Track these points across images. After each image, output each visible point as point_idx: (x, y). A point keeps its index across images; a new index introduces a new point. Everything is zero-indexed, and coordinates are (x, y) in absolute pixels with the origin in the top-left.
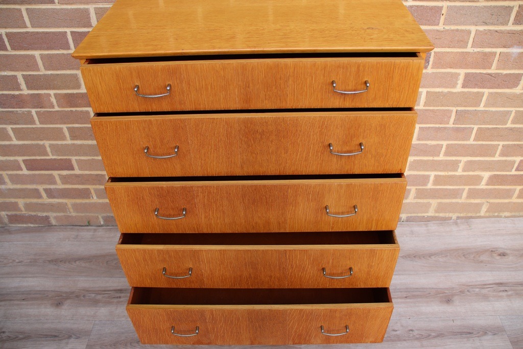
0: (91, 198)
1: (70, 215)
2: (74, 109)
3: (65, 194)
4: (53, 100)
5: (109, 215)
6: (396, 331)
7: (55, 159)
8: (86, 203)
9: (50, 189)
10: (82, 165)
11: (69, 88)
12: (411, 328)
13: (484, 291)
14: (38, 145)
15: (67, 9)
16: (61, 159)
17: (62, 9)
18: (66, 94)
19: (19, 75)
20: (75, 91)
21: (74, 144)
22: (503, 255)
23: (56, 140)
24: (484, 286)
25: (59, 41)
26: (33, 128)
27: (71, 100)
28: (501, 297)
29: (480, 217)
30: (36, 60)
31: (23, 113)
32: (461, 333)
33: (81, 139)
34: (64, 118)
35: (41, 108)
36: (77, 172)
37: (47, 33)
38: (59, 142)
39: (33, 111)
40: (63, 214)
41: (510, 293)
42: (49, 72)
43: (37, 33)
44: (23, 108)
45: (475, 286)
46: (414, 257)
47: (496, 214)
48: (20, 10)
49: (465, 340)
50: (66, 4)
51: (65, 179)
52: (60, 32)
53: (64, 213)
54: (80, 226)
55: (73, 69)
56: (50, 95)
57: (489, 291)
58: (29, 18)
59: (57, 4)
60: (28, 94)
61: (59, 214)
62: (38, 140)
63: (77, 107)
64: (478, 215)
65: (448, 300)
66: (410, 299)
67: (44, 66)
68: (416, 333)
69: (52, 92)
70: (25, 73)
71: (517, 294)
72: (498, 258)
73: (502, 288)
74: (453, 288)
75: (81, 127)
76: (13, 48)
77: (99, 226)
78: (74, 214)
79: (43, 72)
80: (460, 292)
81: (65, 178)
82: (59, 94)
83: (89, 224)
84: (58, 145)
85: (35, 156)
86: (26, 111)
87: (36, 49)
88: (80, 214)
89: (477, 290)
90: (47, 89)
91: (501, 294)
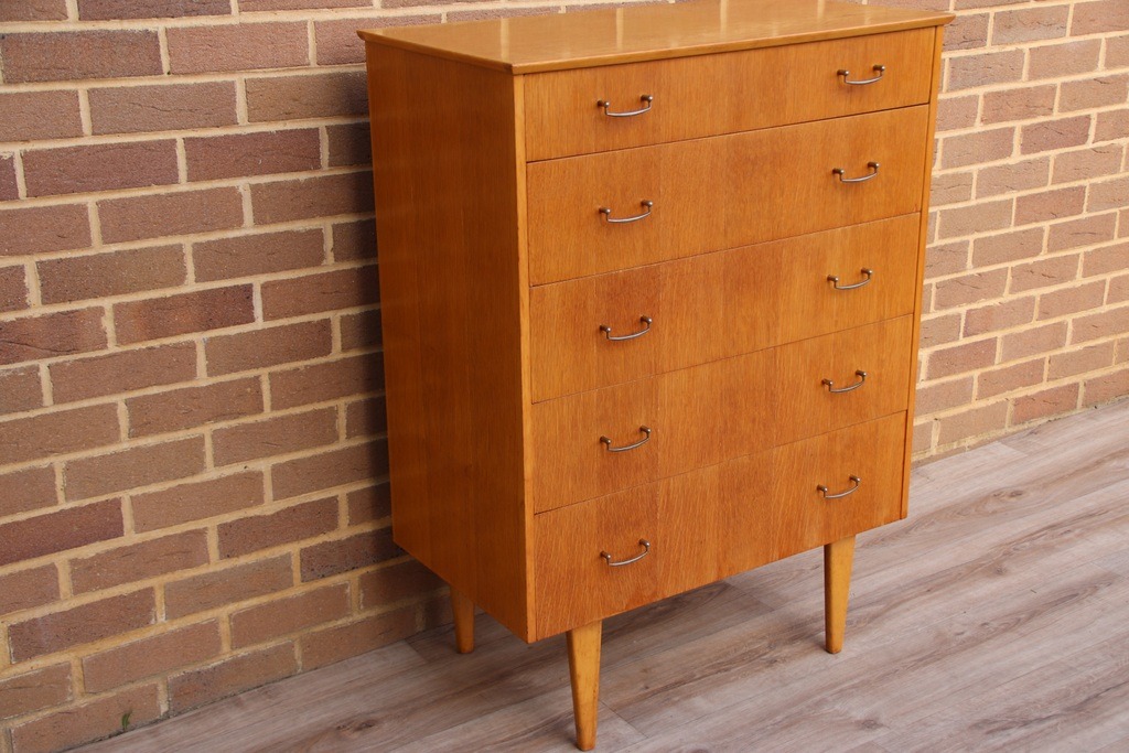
0: (153, 621)
1: (70, 707)
2: (155, 343)
3: (75, 628)
4: (108, 324)
5: (189, 670)
6: (962, 633)
7: (73, 510)
8: (132, 645)
9: (34, 622)
10: (148, 513)
11: (154, 285)
12: (980, 622)
13: (1040, 542)
14: (32, 471)
15: (187, 87)
16: (90, 506)
17: (175, 86)
18: (145, 303)
19: (29, 263)
20: (169, 292)
21: (137, 448)
22: (1016, 494)
23: (90, 445)
24: (1031, 536)
25: (156, 164)
26: (29, 419)
27: (154, 319)
28: (1067, 541)
29: (932, 459)
30: (87, 219)
31: (14, 375)
32: (1063, 600)
33: (160, 430)
34: (127, 372)
35: (69, 352)
36: (130, 538)
37: (129, 146)
38: (97, 452)
39: (44, 365)
40: (47, 713)
41: (1077, 531)
42: (113, 248)
43: (105, 148)
44: (18, 359)
45: (1019, 541)
46: (883, 540)
47: (955, 446)
48: (74, 95)
49: (1076, 605)
50: (186, 74)
51: (86, 576)
52: (160, 143)
53: (54, 705)
54: (93, 742)
55: (174, 233)
56: (100, 311)
57: (1045, 539)
58: (92, 112)
59: (166, 74)
60: (43, 317)
61: (32, 718)
62: (35, 457)
63: (167, 335)
64: (928, 455)
65: (999, 571)
66: (937, 590)
67: (103, 232)
68: (995, 624)
69: (107, 303)
70: (45, 257)
71: (1088, 530)
72: (1013, 500)
73: (1061, 530)
74: (988, 555)
75: (165, 394)
76: (34, 193)
77: (156, 722)
78: (82, 702)
79: (98, 247)
80: (1004, 554)
81: (90, 568)
82: (128, 305)
83: (126, 723)
84: (91, 459)
85: (13, 513)
86: (22, 369)
87: (90, 190)
88: (104, 695)
89: (1027, 544)
90: (95, 295)
91: (1067, 537)
